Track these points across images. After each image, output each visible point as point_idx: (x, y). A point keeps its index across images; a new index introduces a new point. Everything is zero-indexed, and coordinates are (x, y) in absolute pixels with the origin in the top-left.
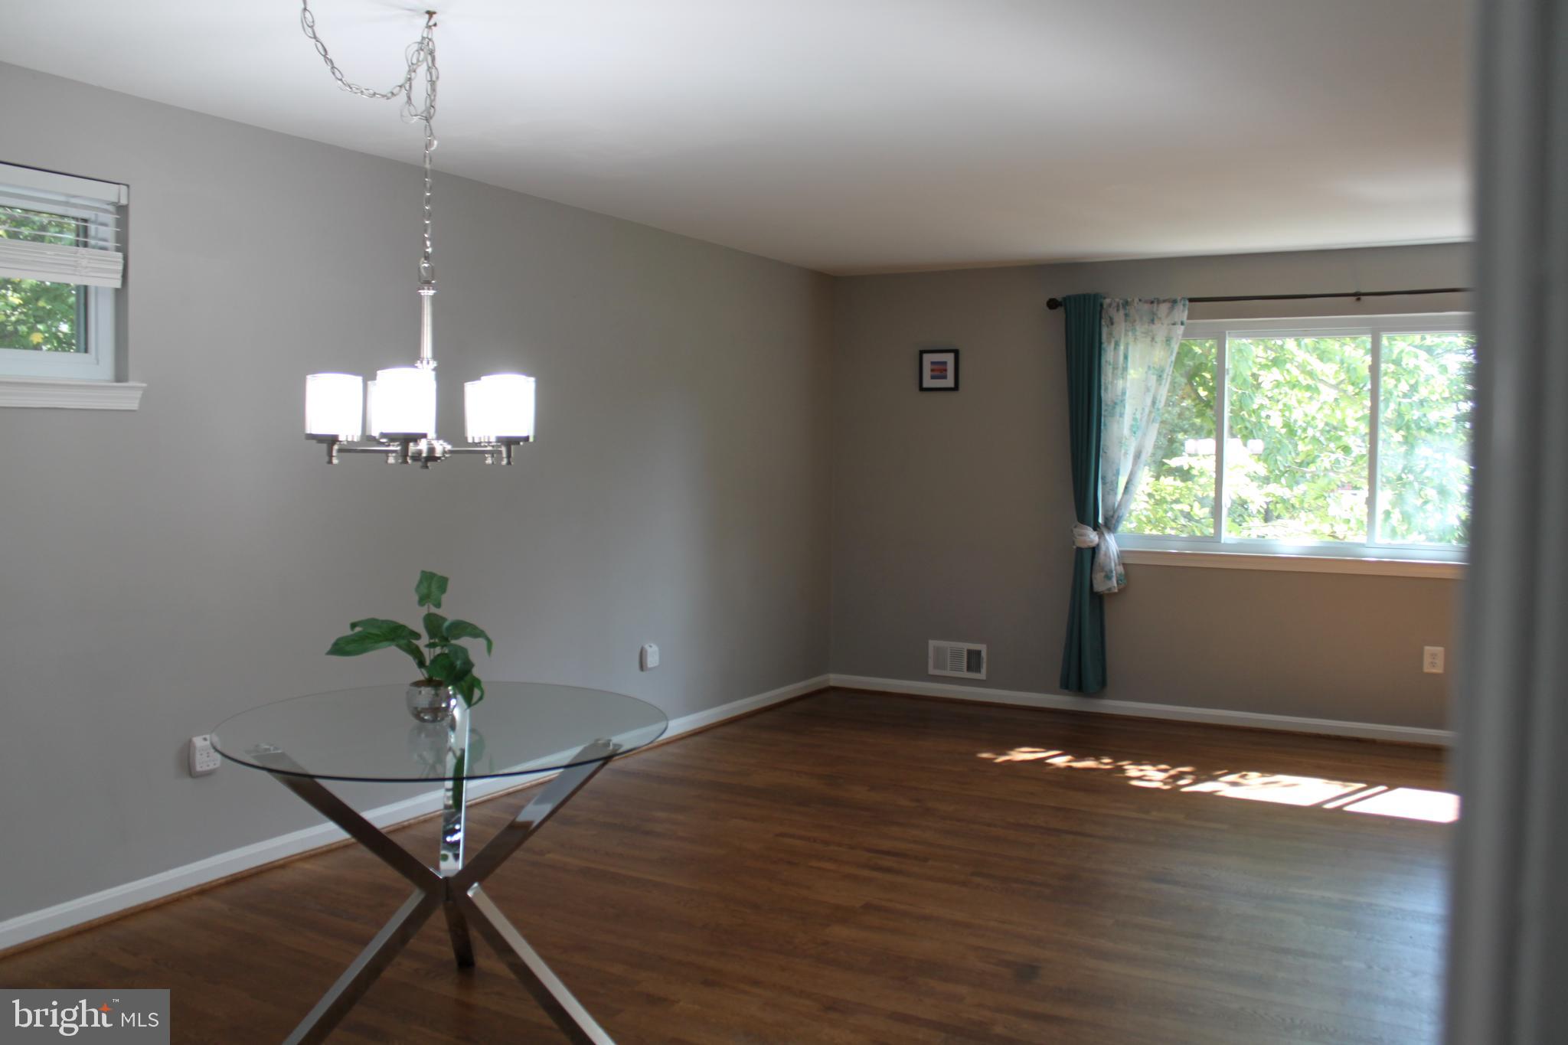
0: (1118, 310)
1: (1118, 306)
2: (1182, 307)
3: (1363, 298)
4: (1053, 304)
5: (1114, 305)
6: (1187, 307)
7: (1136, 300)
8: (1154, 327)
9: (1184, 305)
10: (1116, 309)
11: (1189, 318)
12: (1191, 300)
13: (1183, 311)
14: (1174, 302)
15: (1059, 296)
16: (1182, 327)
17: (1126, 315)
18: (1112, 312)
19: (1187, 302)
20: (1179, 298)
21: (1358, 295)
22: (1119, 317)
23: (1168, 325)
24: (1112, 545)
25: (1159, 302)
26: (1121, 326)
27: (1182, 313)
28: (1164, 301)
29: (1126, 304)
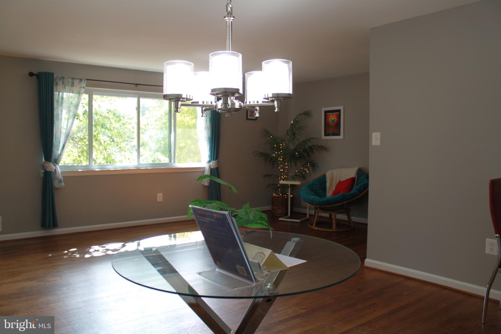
0: (60, 80)
1: (60, 78)
2: (84, 82)
3: (138, 85)
4: (31, 74)
5: (59, 78)
6: (86, 82)
7: (67, 77)
8: (73, 88)
9: (85, 81)
10: (59, 80)
11: (86, 86)
12: (87, 80)
13: (84, 83)
14: (81, 80)
15: (35, 72)
16: (84, 89)
17: (63, 82)
18: (58, 80)
19: (86, 80)
20: (83, 79)
21: (137, 85)
22: (60, 83)
23: (78, 88)
24: (59, 170)
25: (76, 79)
26: (60, 87)
27: (84, 84)
28: (77, 79)
29: (63, 78)
